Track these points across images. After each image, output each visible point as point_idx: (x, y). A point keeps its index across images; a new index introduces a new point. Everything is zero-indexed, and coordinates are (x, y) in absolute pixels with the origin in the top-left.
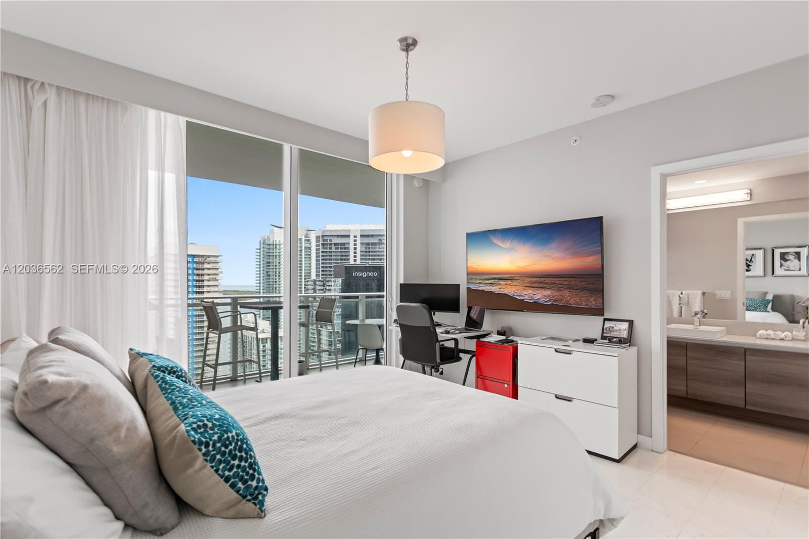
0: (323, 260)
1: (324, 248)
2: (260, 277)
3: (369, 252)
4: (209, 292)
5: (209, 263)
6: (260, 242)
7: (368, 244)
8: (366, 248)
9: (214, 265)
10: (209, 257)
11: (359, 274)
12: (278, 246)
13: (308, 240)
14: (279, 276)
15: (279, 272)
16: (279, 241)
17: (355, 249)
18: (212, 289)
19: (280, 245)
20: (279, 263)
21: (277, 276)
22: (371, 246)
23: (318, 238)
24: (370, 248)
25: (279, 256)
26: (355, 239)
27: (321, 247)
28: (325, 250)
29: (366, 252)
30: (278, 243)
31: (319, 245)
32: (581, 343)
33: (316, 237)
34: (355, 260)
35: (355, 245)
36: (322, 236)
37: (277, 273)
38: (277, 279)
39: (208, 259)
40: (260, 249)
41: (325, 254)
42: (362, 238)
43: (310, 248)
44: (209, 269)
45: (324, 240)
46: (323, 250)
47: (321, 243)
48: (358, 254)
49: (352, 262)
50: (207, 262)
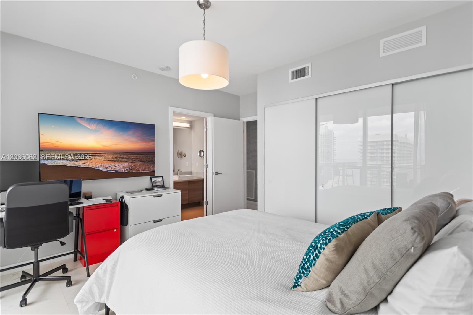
32: (145, 191)
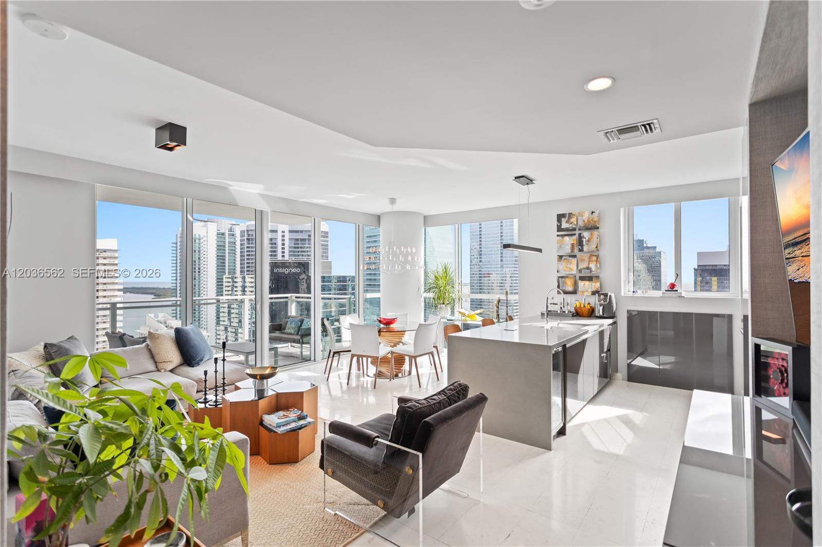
0: (248, 255)
1: (249, 244)
2: (176, 273)
3: (298, 248)
4: (105, 290)
5: (105, 258)
6: (177, 235)
7: (297, 240)
8: (295, 244)
9: (112, 261)
10: (105, 252)
11: (281, 270)
12: (197, 241)
13: (233, 235)
14: (199, 272)
15: (199, 269)
16: (199, 235)
17: (283, 244)
18: (109, 287)
19: (199, 239)
20: (199, 258)
21: (197, 272)
22: (300, 242)
23: (242, 232)
24: (298, 244)
25: (199, 251)
26: (283, 234)
27: (245, 242)
28: (250, 245)
29: (295, 248)
30: (197, 236)
31: (244, 240)
33: (241, 231)
34: (283, 256)
35: (283, 240)
36: (247, 231)
37: (197, 269)
38: (197, 275)
39: (104, 253)
40: (176, 243)
41: (250, 249)
42: (291, 234)
43: (235, 243)
44: (105, 265)
45: (249, 235)
46: (248, 246)
47: (246, 238)
48: (287, 251)
49: (279, 258)
50: (102, 257)
